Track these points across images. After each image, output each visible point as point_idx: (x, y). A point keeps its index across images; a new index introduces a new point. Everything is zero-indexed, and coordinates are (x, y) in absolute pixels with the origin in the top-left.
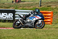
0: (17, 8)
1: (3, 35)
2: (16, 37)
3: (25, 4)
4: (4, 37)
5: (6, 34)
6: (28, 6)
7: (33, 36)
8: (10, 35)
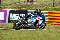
0: (29, 8)
1: (15, 37)
2: (28, 38)
3: (38, 5)
4: (16, 38)
5: (17, 35)
6: (41, 7)
7: (46, 37)
8: (22, 36)
